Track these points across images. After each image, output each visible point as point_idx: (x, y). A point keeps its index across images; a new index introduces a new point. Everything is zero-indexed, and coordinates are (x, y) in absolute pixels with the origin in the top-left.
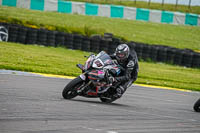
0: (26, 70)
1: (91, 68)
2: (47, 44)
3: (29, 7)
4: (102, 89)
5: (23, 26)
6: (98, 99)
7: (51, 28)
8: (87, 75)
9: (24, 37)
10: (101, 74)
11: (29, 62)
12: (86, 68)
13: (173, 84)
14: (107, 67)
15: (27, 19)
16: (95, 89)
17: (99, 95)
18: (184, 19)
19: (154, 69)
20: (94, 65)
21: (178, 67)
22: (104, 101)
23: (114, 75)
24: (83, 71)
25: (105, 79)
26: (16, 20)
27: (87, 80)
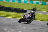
8: (24, 17)
10: (27, 17)
13: (15, 17)
18: (18, 1)
19: (11, 13)
20: (25, 15)
21: (17, 13)
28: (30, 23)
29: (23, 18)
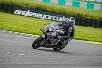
0: (84, 40)
1: (48, 31)
2: (95, 27)
3: (86, 8)
4: (54, 43)
5: (83, 17)
6: (52, 49)
7: (97, 19)
8: (46, 35)
9: (83, 23)
10: (54, 35)
11: (86, 36)
12: (45, 31)
14: (57, 31)
15: (85, 14)
16: (51, 43)
17: (53, 46)
20: (50, 30)
22: (55, 50)
23: (61, 35)
24: (44, 33)
25: (56, 37)
26: (79, 14)
27: (46, 38)
28: (62, 48)
29: (43, 36)
